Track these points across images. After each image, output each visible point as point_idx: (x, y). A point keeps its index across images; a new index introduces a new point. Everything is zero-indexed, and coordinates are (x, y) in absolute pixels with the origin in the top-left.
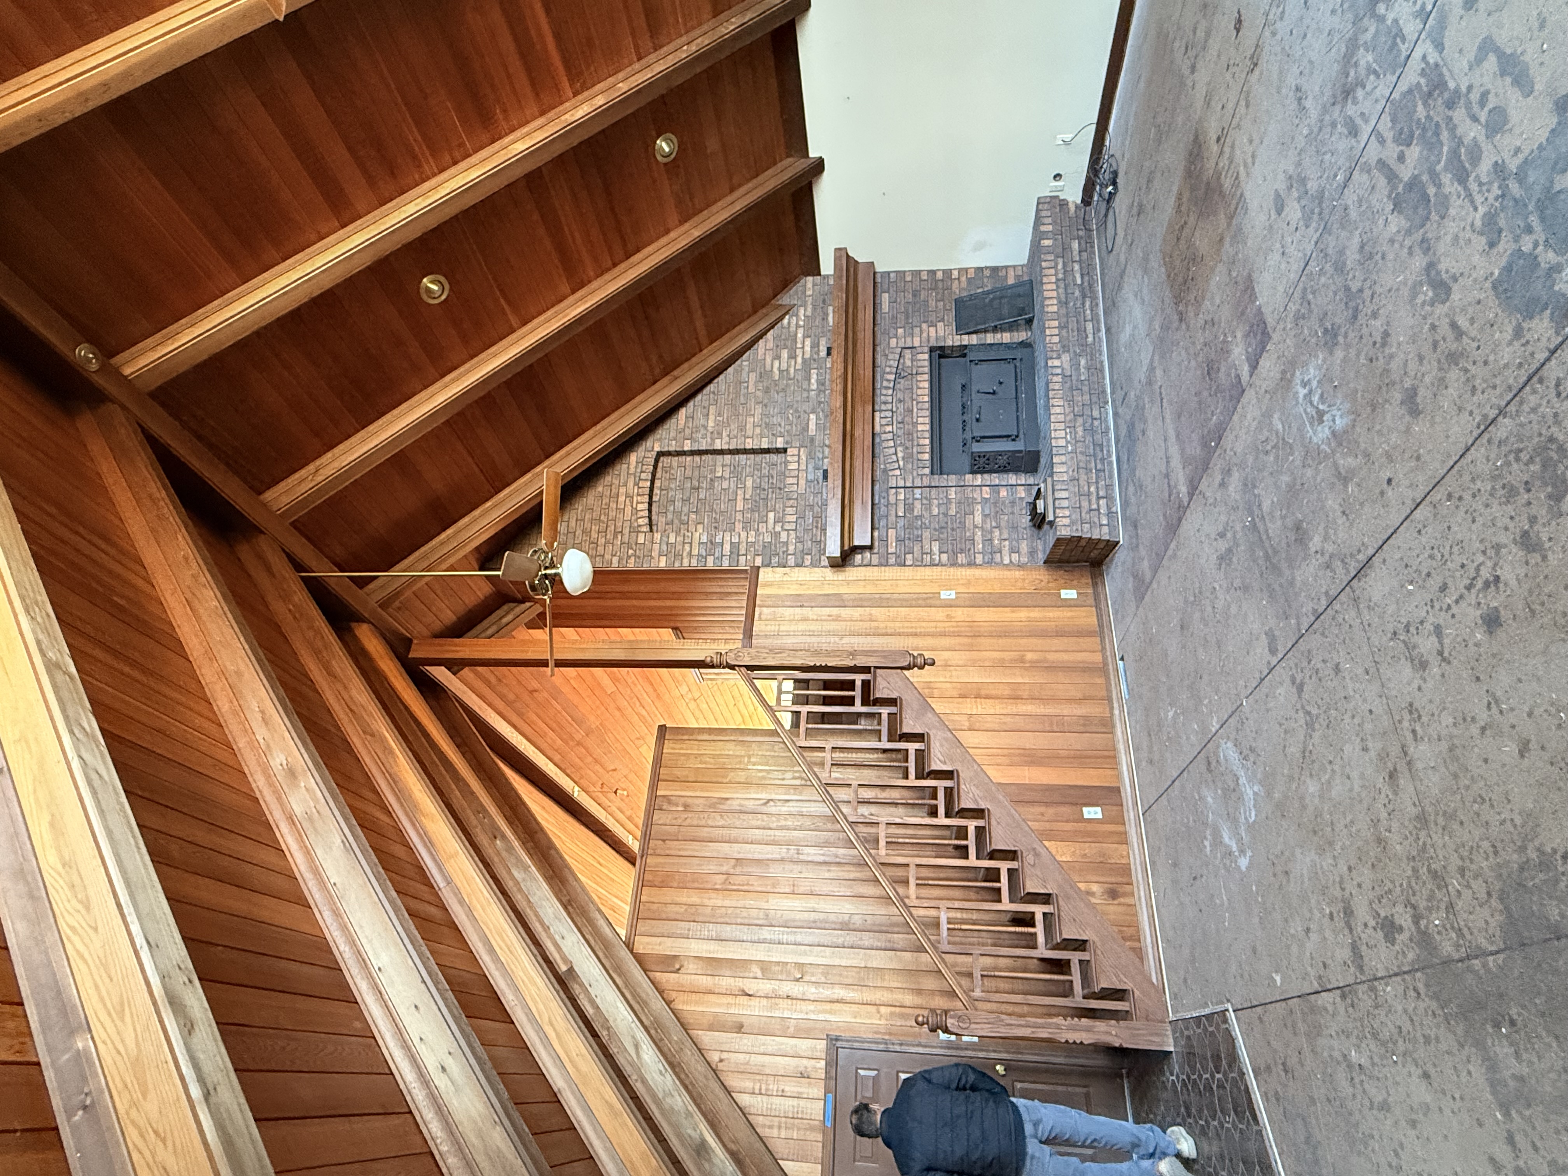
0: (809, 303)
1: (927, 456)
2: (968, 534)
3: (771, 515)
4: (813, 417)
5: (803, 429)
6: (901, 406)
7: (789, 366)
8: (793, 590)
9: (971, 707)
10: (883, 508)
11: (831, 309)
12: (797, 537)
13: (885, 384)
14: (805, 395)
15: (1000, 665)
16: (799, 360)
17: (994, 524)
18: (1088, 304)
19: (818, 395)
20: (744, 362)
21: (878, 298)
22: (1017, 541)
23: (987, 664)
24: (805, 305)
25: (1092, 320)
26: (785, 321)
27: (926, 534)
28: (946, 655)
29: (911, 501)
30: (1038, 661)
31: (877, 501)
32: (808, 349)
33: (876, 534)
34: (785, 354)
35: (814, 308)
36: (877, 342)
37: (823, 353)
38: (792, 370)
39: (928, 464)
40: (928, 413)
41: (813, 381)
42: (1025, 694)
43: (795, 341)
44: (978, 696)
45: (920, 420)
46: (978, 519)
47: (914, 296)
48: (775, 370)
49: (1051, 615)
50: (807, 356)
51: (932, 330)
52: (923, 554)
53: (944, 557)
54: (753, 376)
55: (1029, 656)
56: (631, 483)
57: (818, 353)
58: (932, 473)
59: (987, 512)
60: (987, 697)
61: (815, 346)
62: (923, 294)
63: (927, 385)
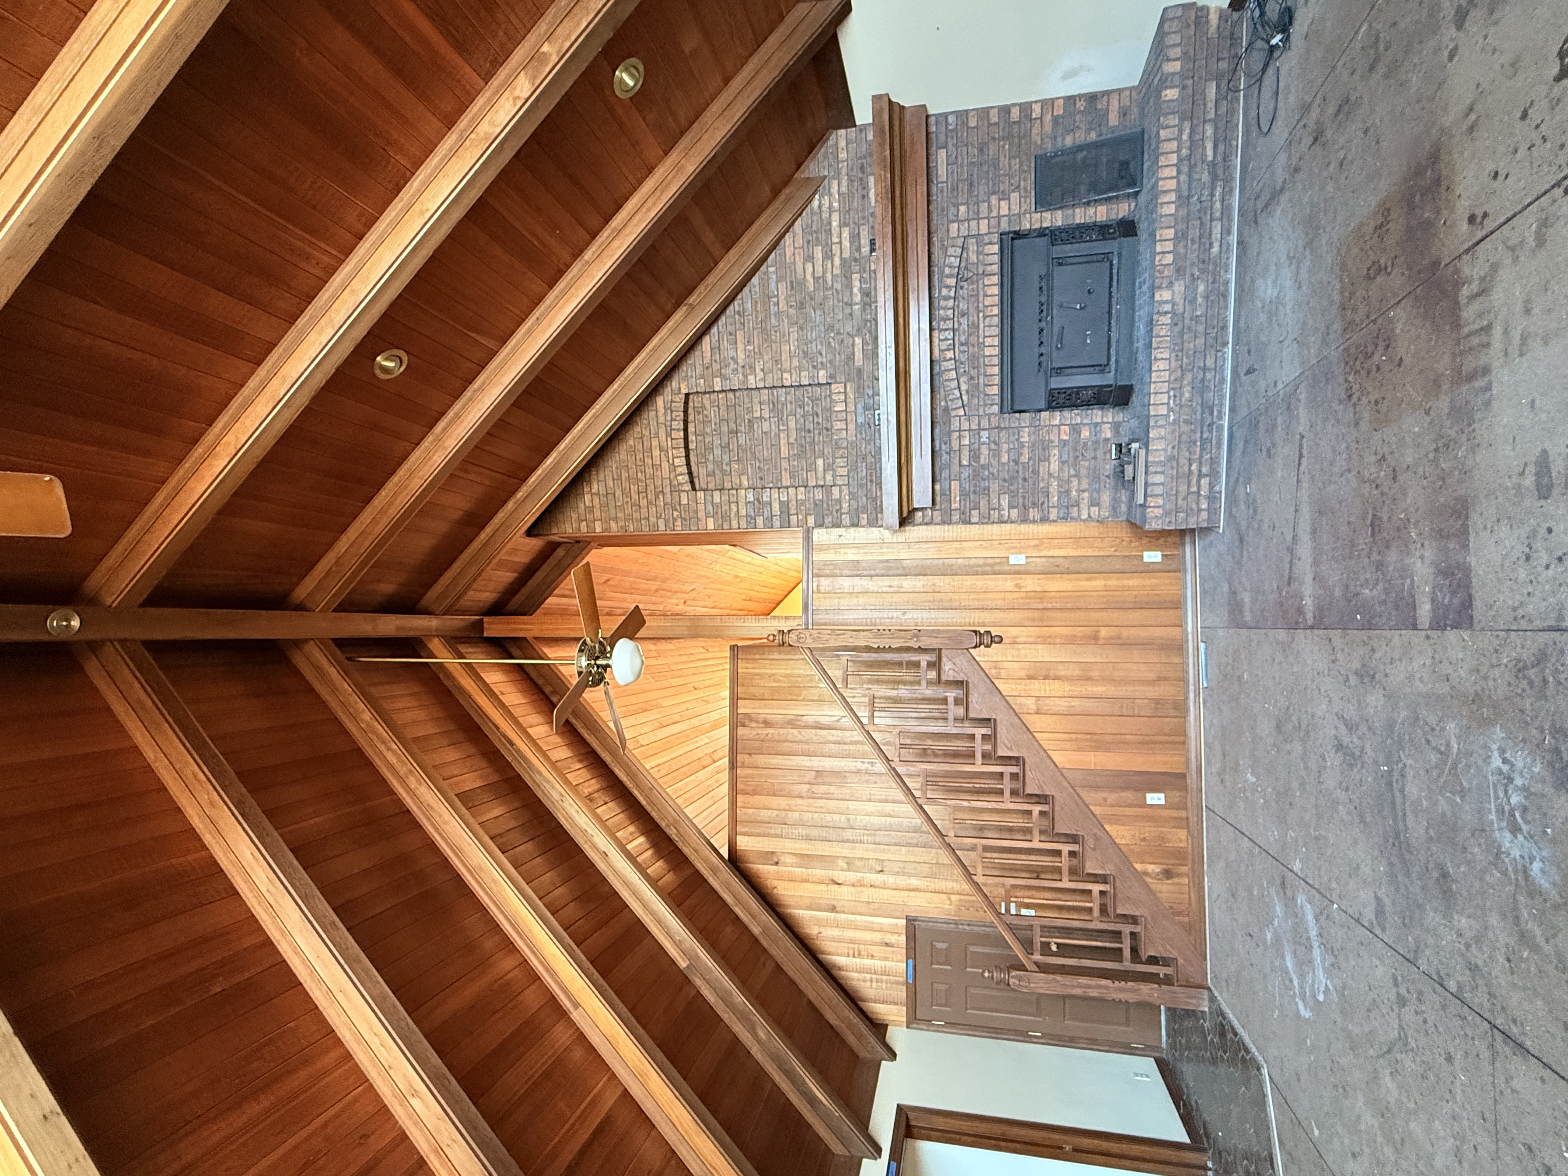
0: (844, 171)
1: (996, 390)
2: (1042, 485)
3: (820, 462)
4: (858, 341)
5: (848, 358)
6: (965, 321)
7: (824, 272)
8: (851, 555)
9: (1039, 687)
10: (945, 457)
11: (872, 180)
12: (850, 493)
13: (945, 292)
14: (848, 310)
15: (1071, 641)
16: (837, 261)
17: (1072, 472)
18: (1218, 191)
19: (863, 310)
20: (770, 268)
21: (932, 158)
22: (1098, 492)
23: (1058, 641)
24: (838, 176)
25: (1221, 219)
26: (815, 203)
27: (994, 486)
28: (1014, 631)
29: (976, 445)
30: (1111, 638)
31: (937, 448)
32: (846, 244)
33: (937, 487)
34: (818, 253)
35: (851, 181)
36: (933, 229)
37: (866, 250)
38: (829, 276)
39: (997, 399)
40: (997, 331)
41: (856, 290)
42: (1095, 674)
43: (829, 232)
44: (1046, 678)
45: (988, 341)
46: (1055, 466)
47: (981, 150)
48: (809, 277)
49: (1130, 583)
50: (847, 254)
51: (1004, 204)
52: (989, 509)
53: (1014, 513)
54: (782, 286)
55: (1103, 632)
56: (662, 434)
57: (859, 249)
58: (1001, 411)
59: (1065, 458)
60: (1056, 678)
61: (855, 238)
62: (992, 149)
63: (996, 290)
